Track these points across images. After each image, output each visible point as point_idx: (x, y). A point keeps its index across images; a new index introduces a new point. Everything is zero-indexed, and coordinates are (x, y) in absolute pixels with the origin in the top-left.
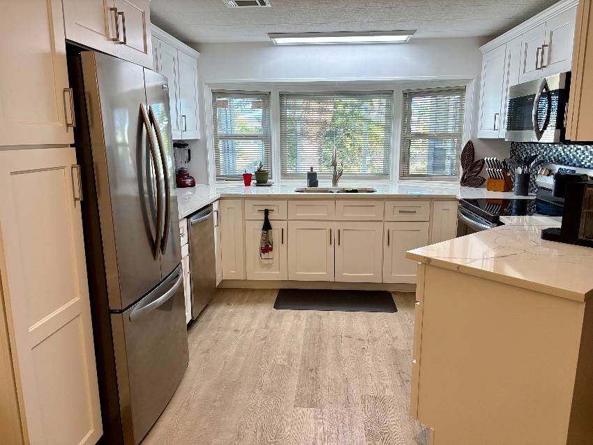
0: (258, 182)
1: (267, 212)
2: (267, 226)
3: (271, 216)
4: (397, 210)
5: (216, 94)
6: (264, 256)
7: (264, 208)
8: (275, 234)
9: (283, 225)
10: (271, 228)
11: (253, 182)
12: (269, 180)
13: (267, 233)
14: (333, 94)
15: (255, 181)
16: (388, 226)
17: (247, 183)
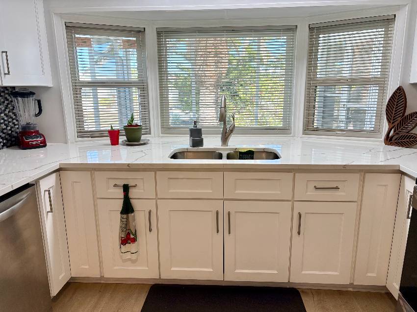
0: (129, 140)
1: (126, 188)
2: (127, 208)
3: (133, 193)
4: (311, 186)
5: (71, 28)
6: (125, 248)
7: (122, 183)
8: (140, 219)
9: (150, 205)
10: (132, 211)
11: (122, 139)
12: (143, 137)
13: (127, 219)
14: (223, 31)
15: (125, 138)
16: (299, 207)
17: (115, 142)
